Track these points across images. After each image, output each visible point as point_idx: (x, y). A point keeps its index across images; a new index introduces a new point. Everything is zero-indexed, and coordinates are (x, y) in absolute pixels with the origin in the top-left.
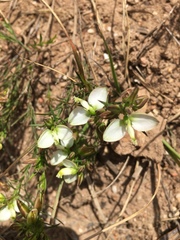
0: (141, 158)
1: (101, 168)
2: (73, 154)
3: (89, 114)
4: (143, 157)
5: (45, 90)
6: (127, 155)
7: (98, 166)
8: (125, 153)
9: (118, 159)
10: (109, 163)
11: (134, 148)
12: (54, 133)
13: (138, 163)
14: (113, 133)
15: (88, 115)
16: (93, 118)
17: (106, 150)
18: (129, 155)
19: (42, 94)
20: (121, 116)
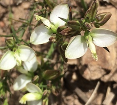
0: (111, 83)
1: (70, 97)
2: (37, 77)
3: (51, 32)
4: (114, 82)
5: (7, 12)
6: (97, 81)
7: (66, 95)
8: (94, 78)
9: (87, 85)
10: (78, 91)
11: (103, 72)
12: (16, 54)
13: (109, 89)
14: (75, 51)
15: (50, 34)
16: (54, 36)
17: (74, 77)
18: (99, 80)
19: (3, 17)
20: (82, 33)
